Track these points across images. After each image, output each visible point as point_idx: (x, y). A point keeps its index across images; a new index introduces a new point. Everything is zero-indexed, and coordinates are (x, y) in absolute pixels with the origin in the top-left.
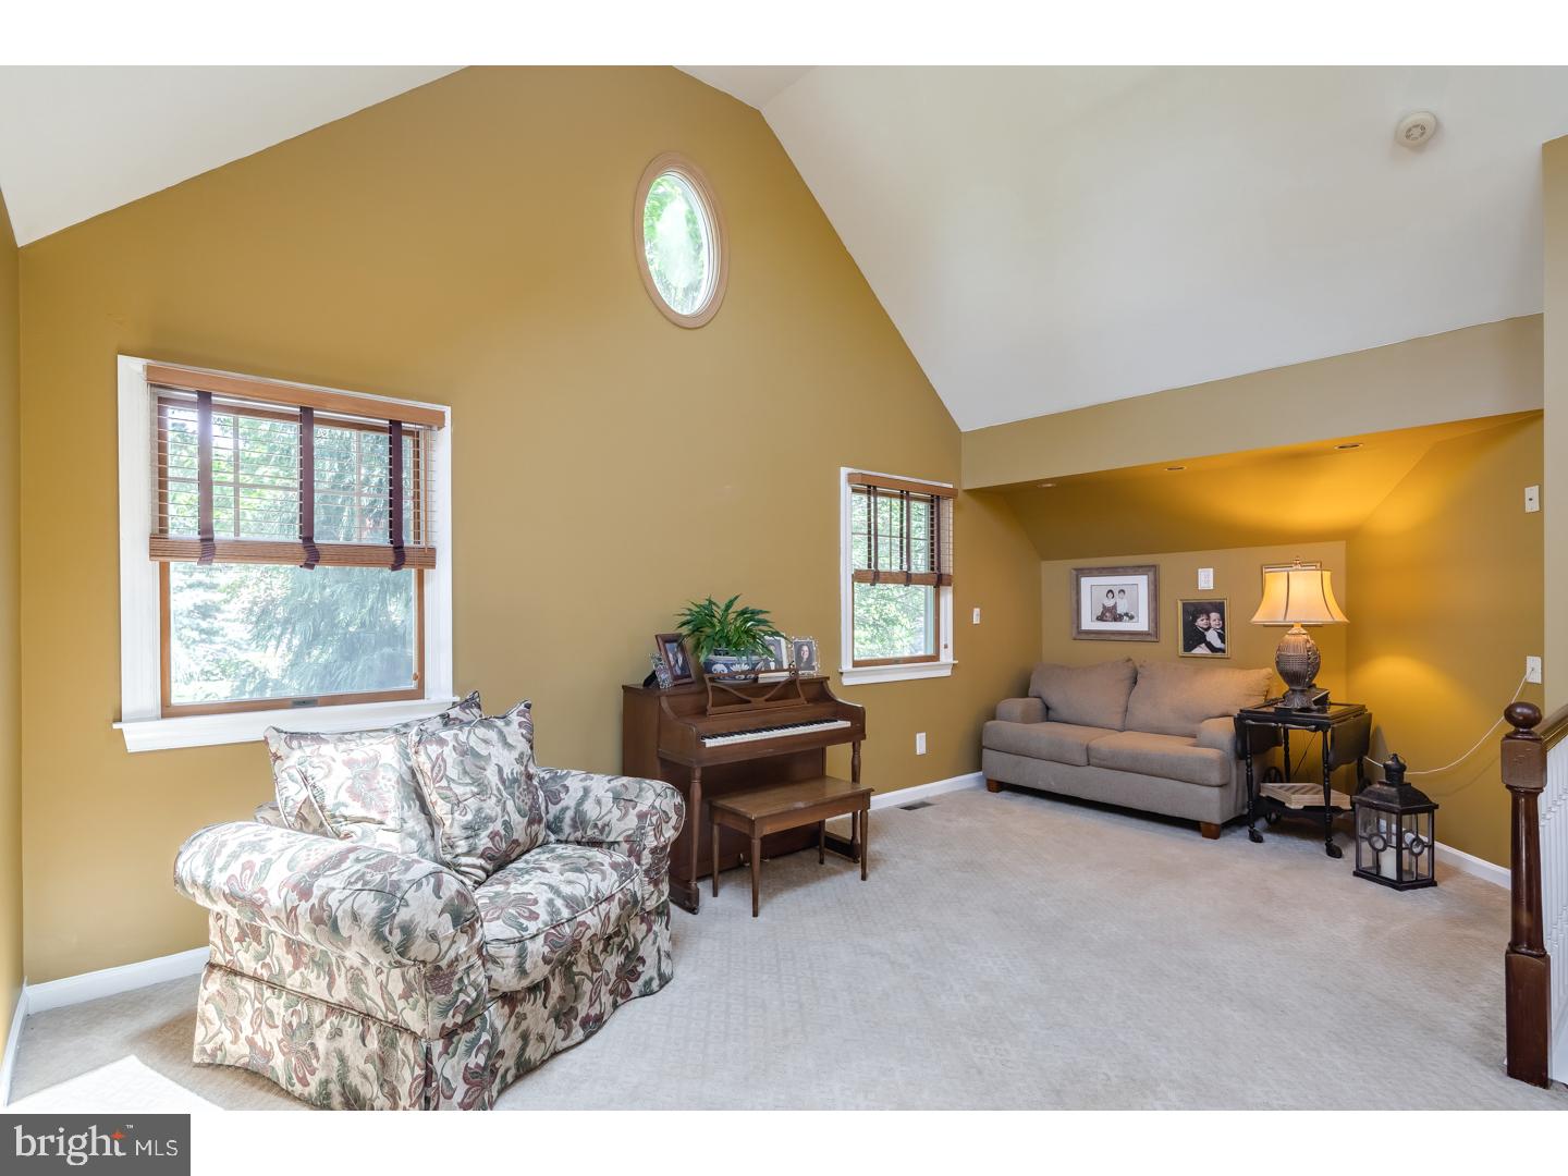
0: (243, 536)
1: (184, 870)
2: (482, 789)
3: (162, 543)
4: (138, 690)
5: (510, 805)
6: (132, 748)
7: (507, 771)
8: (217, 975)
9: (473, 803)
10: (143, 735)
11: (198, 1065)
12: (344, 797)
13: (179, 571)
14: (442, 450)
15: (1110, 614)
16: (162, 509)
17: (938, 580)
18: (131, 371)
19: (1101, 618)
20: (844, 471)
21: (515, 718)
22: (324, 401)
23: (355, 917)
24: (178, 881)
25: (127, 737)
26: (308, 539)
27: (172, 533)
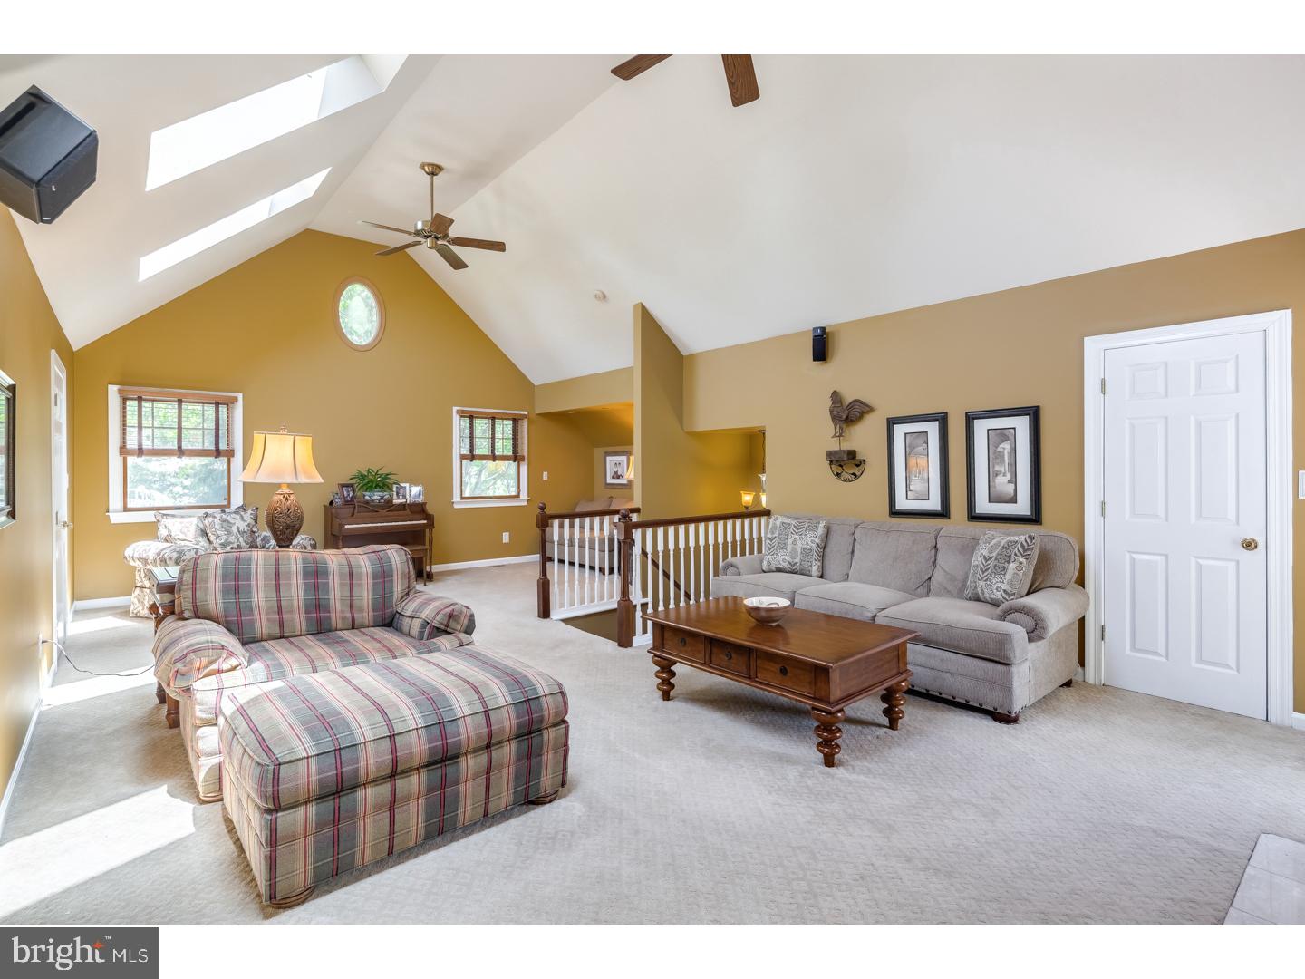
0: (155, 447)
1: (126, 554)
2: (229, 533)
3: (124, 450)
4: (115, 500)
5: (241, 539)
6: (112, 522)
7: (241, 529)
8: (138, 589)
9: (225, 537)
10: (117, 517)
11: (132, 617)
12: (179, 533)
13: (131, 460)
14: (238, 411)
15: (616, 476)
16: (124, 438)
17: (516, 457)
18: (113, 390)
19: (613, 477)
20: (455, 409)
21: (250, 512)
22: (186, 395)
23: (171, 558)
24: (125, 558)
25: (111, 518)
26: (180, 447)
27: (128, 447)
